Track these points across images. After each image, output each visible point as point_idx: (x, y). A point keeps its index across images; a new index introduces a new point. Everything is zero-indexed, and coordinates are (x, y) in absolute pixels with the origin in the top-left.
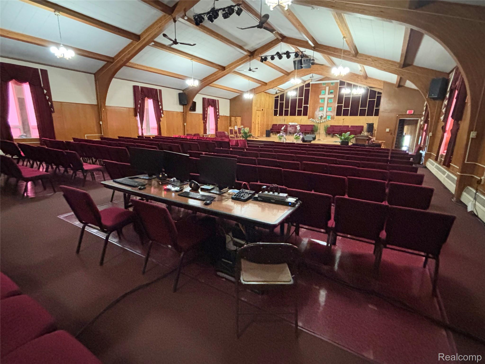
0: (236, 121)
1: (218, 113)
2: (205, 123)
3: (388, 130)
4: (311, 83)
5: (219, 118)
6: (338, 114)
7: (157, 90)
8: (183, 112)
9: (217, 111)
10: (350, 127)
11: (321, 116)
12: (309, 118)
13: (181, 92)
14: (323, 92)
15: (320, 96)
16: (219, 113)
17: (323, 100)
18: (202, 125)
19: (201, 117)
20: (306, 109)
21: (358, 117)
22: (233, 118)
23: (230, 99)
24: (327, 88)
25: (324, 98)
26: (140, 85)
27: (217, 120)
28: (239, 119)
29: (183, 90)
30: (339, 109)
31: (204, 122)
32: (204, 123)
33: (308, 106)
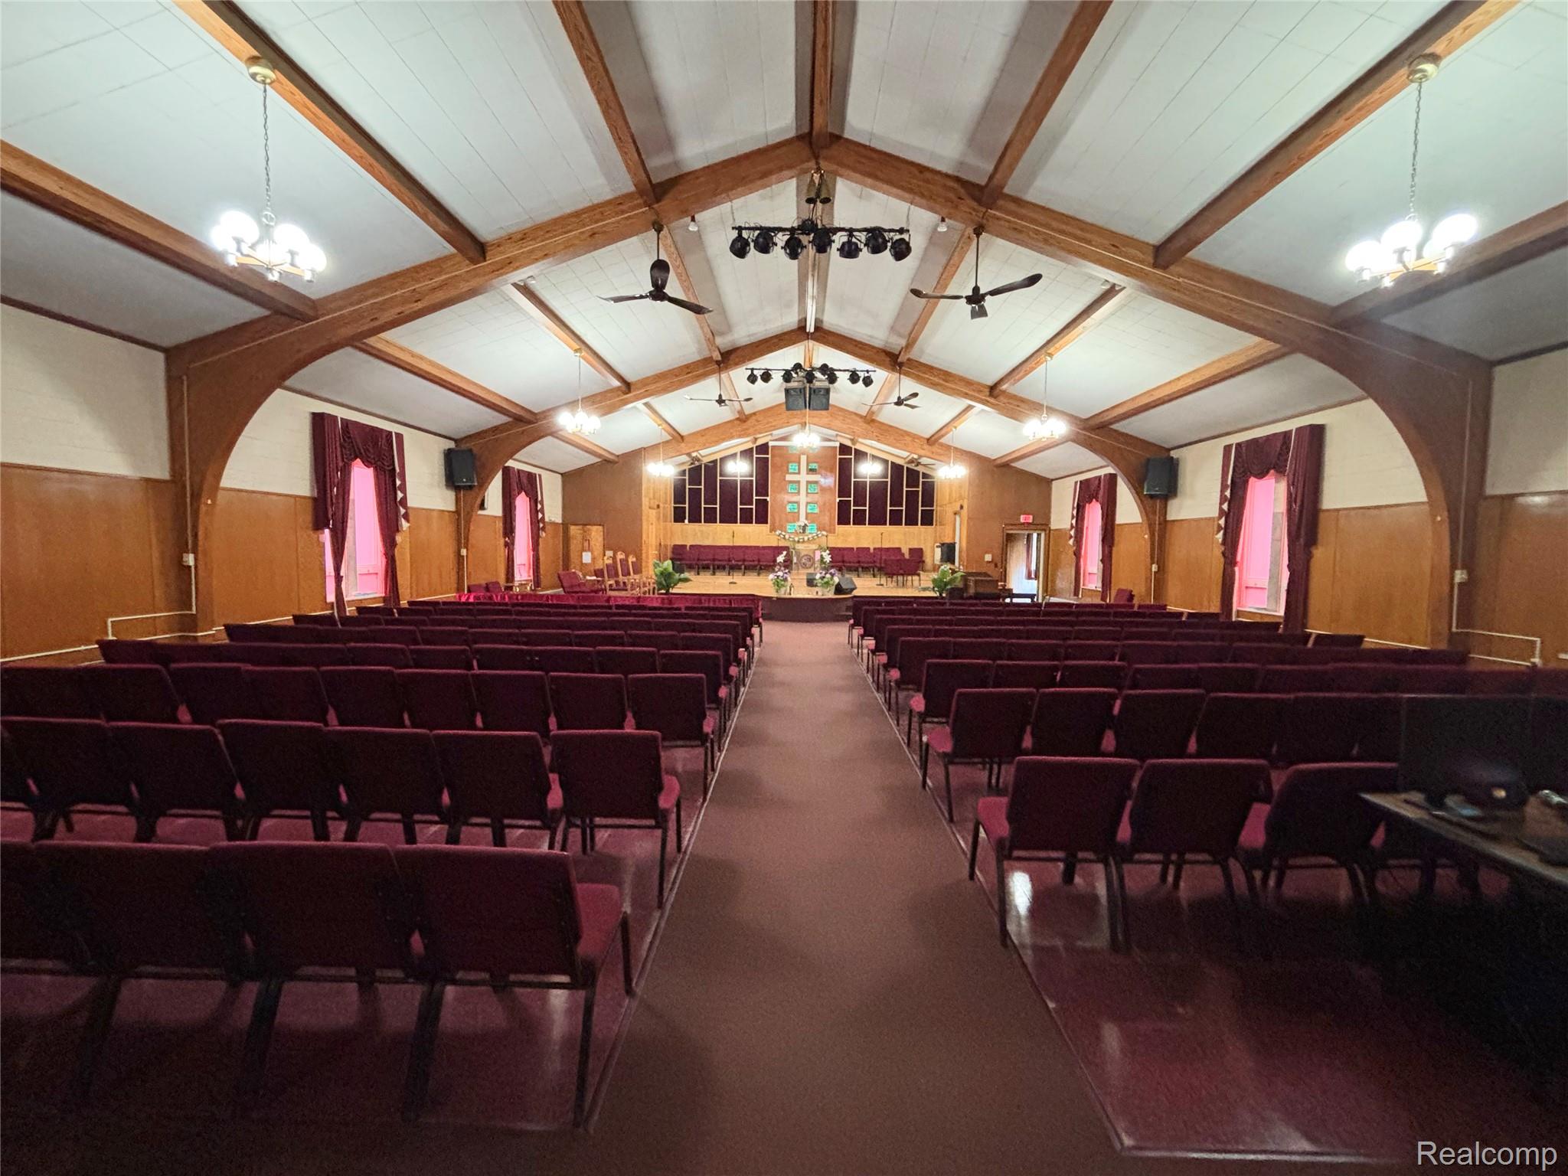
0: (588, 538)
1: (540, 516)
2: (510, 546)
3: (988, 557)
4: (771, 444)
5: (543, 529)
6: (843, 520)
7: (390, 433)
8: (457, 512)
9: (539, 506)
10: (872, 551)
11: (803, 524)
12: (773, 530)
13: (451, 445)
14: (793, 467)
15: (789, 477)
16: (543, 514)
17: (794, 486)
18: (503, 552)
19: (500, 525)
20: (763, 506)
21: (888, 529)
22: (574, 530)
23: (562, 474)
24: (804, 458)
25: (798, 482)
26: (342, 413)
27: (538, 536)
28: (596, 534)
29: (455, 441)
30: (843, 507)
31: (506, 542)
32: (506, 545)
33: (768, 499)
